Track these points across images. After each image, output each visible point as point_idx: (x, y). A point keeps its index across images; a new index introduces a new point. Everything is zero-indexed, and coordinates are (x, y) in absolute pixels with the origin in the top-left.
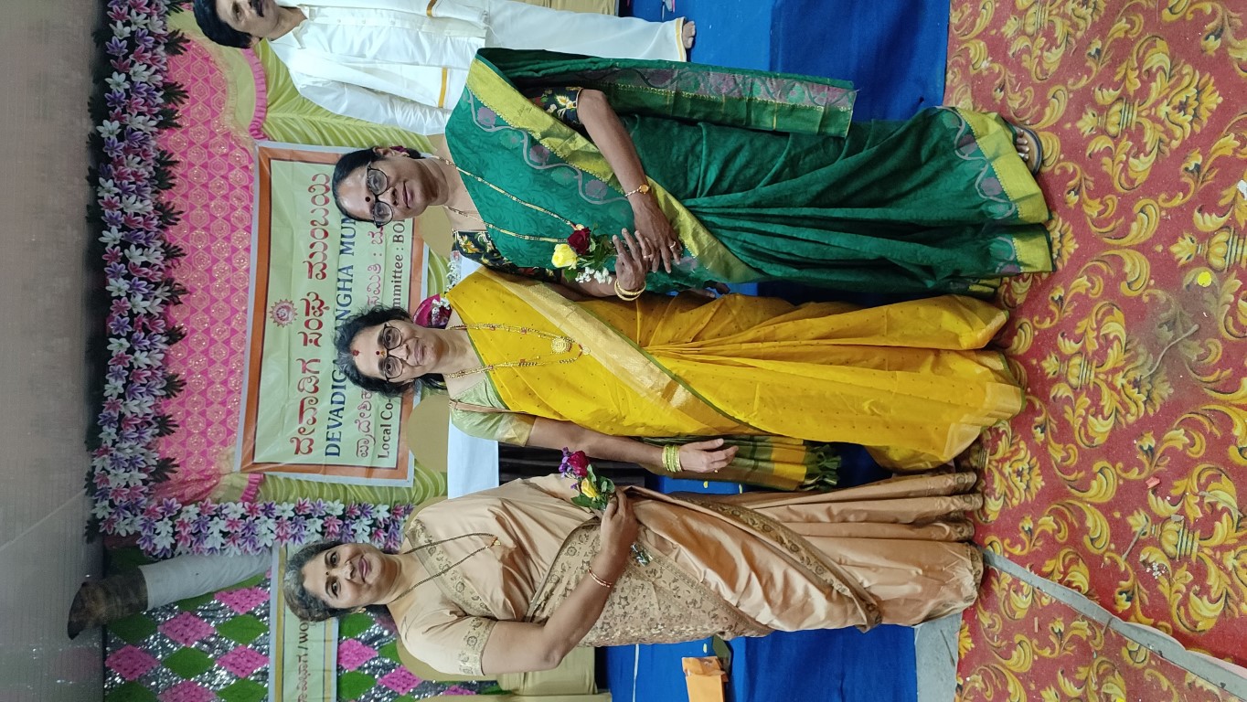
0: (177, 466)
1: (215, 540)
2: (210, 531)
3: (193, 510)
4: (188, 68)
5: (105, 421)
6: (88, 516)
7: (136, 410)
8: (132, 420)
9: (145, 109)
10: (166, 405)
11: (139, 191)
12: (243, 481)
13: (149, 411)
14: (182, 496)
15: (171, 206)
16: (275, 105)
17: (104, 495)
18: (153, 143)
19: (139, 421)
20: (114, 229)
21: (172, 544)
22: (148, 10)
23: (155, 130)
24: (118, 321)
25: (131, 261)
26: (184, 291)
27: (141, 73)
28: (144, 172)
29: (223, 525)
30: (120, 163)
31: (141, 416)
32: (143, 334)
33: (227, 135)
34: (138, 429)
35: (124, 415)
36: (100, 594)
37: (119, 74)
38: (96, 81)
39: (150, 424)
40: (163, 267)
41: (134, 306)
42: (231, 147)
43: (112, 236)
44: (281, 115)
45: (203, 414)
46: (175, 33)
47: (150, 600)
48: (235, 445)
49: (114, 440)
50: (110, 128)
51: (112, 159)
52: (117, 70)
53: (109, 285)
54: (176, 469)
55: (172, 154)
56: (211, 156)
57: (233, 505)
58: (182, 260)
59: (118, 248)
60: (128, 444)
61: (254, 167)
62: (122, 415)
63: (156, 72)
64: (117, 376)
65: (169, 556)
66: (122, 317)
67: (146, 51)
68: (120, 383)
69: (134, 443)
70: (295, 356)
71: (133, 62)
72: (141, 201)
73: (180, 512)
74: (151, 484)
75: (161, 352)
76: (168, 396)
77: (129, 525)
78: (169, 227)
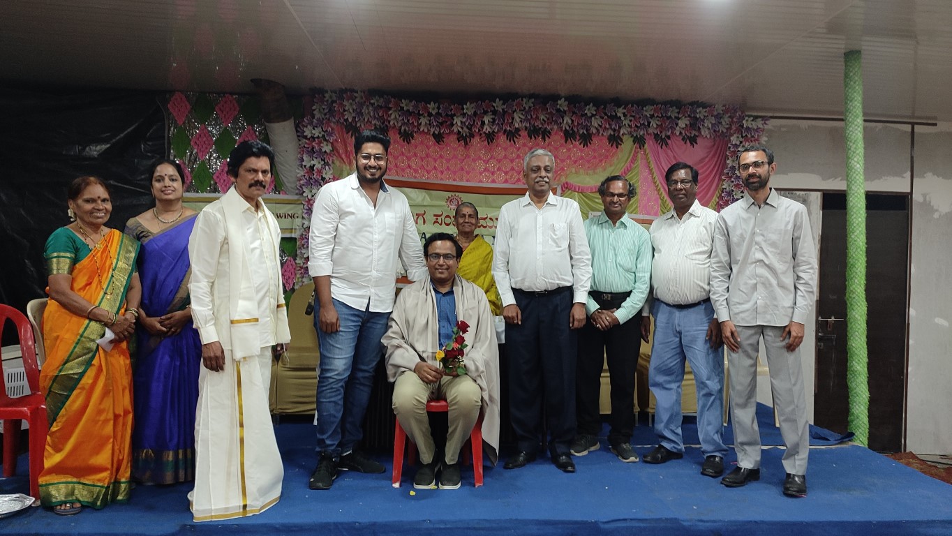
1: (307, 162)
2: (314, 158)
3: (329, 149)
4: (601, 147)
5: (386, 99)
6: (326, 89)
7: (393, 117)
8: (386, 114)
9: (576, 124)
10: (395, 132)
13: (392, 123)
14: (337, 142)
15: (518, 136)
16: (582, 196)
17: (340, 98)
18: (556, 128)
19: (385, 118)
20: (505, 107)
21: (306, 136)
22: (634, 126)
23: (564, 129)
24: (448, 108)
25: (485, 116)
26: (466, 144)
27: (597, 122)
28: (538, 123)
30: (543, 110)
31: (389, 119)
32: (440, 121)
33: (562, 169)
34: (380, 117)
35: (390, 110)
36: (278, 96)
40: (481, 132)
41: (457, 117)
43: (498, 105)
46: (622, 140)
47: (272, 123)
49: (374, 104)
50: (563, 104)
51: (545, 106)
52: (598, 108)
53: (470, 103)
55: (549, 138)
57: (331, 172)
58: (486, 142)
59: (493, 109)
60: (371, 112)
63: (596, 128)
64: (415, 107)
65: (298, 134)
66: (451, 110)
67: (609, 124)
68: (410, 108)
70: (427, 209)
71: (603, 118)
72: (521, 121)
73: (327, 141)
75: (428, 130)
76: (400, 133)
77: (319, 111)
78: (505, 136)
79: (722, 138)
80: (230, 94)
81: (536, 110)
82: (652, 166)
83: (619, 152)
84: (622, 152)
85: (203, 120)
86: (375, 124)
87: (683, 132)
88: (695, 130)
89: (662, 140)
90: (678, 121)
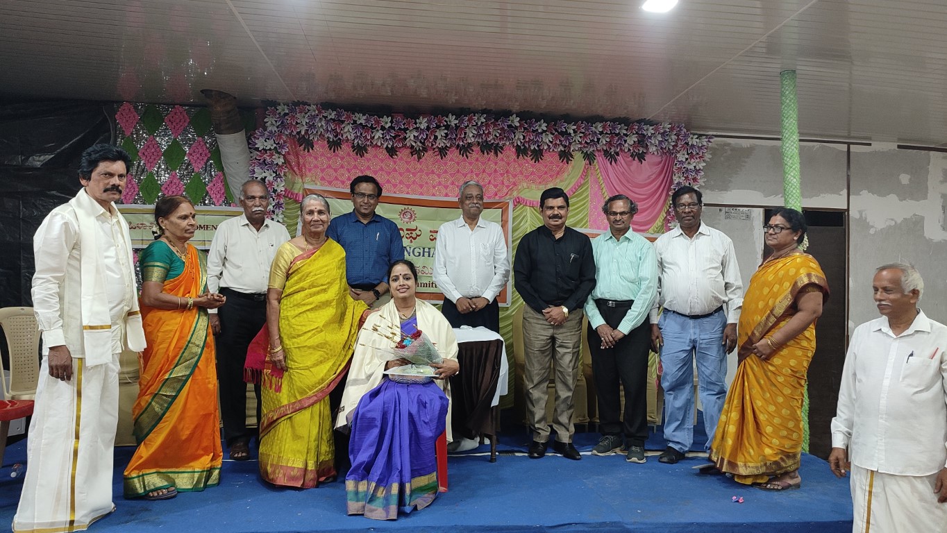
0: (308, 151)
1: (259, 173)
2: (265, 170)
3: (281, 161)
4: (552, 163)
5: (339, 113)
6: (279, 101)
7: (346, 130)
8: (339, 127)
9: (527, 140)
11: (479, 135)
12: (298, 189)
13: (344, 136)
14: (289, 154)
15: (470, 151)
17: (292, 110)
18: (508, 143)
19: (338, 131)
20: (457, 122)
22: (583, 143)
23: (515, 145)
24: (401, 122)
25: (438, 130)
27: (548, 138)
28: (490, 138)
29: (270, 178)
30: (495, 125)
31: (342, 132)
33: (515, 184)
36: (229, 108)
37: (546, 127)
38: (541, 114)
39: (336, 137)
40: (435, 147)
42: (508, 187)
43: (453, 121)
44: (528, 215)
45: (342, 167)
46: (572, 156)
47: (222, 135)
48: (321, 185)
49: (326, 117)
50: (516, 121)
51: (497, 121)
52: (548, 125)
53: (423, 118)
54: (306, 150)
55: (501, 153)
56: (502, 175)
57: (282, 185)
58: (439, 157)
59: (446, 124)
60: (324, 125)
61: (497, 199)
62: (343, 122)
63: (548, 145)
66: (404, 124)
67: (560, 141)
68: (363, 122)
69: (325, 128)
71: (553, 134)
72: (473, 136)
73: (279, 153)
74: (298, 136)
75: (382, 144)
76: (353, 147)
77: (271, 123)
78: (458, 151)
79: (669, 154)
80: (180, 105)
81: (487, 126)
82: (602, 182)
83: (570, 167)
84: (573, 167)
85: (151, 131)
86: (328, 138)
87: (631, 149)
88: (643, 147)
89: (612, 156)
90: (626, 138)
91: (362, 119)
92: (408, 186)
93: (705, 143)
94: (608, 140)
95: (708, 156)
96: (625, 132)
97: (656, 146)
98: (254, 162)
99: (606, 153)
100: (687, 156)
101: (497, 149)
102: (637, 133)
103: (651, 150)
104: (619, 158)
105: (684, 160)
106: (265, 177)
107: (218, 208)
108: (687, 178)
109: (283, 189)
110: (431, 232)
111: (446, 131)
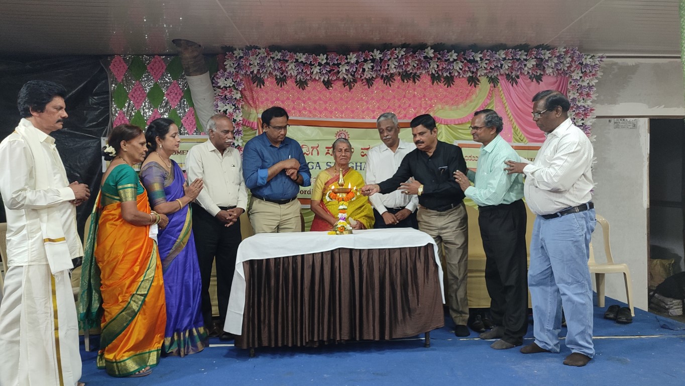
0: (260, 87)
1: (222, 107)
2: (227, 104)
3: (238, 96)
4: (462, 87)
5: (284, 53)
6: (235, 47)
7: (290, 68)
8: (284, 66)
9: (441, 68)
10: (292, 81)
11: (400, 66)
12: (253, 119)
13: (289, 73)
14: (245, 90)
15: (393, 80)
16: (448, 128)
17: (245, 54)
18: (424, 72)
19: (284, 69)
20: (381, 56)
21: (220, 86)
22: (489, 68)
23: (430, 73)
24: (335, 58)
25: (365, 64)
26: (351, 88)
27: (458, 66)
28: (409, 68)
29: (230, 110)
30: (413, 57)
31: (286, 70)
32: (329, 70)
33: (431, 106)
34: (280, 68)
35: (287, 62)
36: (195, 54)
37: (457, 56)
38: (452, 45)
39: (282, 74)
40: (363, 78)
41: (343, 65)
42: (425, 108)
43: (377, 55)
44: (444, 131)
45: (288, 99)
46: (479, 81)
47: (192, 77)
49: (274, 58)
50: (430, 53)
51: (415, 54)
52: (458, 54)
53: (353, 54)
54: (259, 86)
55: (419, 80)
56: (420, 99)
57: (241, 115)
58: (367, 87)
59: (372, 58)
60: (272, 64)
63: (458, 72)
64: (307, 59)
65: (213, 85)
66: (337, 60)
67: (469, 68)
68: (303, 60)
69: (273, 67)
70: (320, 143)
71: (463, 62)
72: (395, 68)
73: (237, 89)
75: (319, 78)
76: (296, 82)
77: (230, 66)
78: (383, 80)
79: (563, 75)
80: (158, 55)
81: (407, 58)
82: (505, 101)
83: (477, 90)
84: (480, 90)
85: (138, 77)
86: (276, 75)
87: (530, 72)
88: (540, 70)
89: (513, 79)
90: (526, 63)
91: (302, 58)
92: (342, 112)
93: (597, 62)
94: (510, 65)
95: (600, 74)
96: (525, 57)
97: (552, 68)
98: (217, 97)
99: (508, 77)
100: (581, 75)
101: (414, 77)
102: (536, 58)
103: (547, 72)
104: (518, 80)
105: (578, 78)
106: (227, 110)
107: (190, 137)
108: (581, 94)
109: (241, 119)
110: (362, 149)
111: (372, 64)
